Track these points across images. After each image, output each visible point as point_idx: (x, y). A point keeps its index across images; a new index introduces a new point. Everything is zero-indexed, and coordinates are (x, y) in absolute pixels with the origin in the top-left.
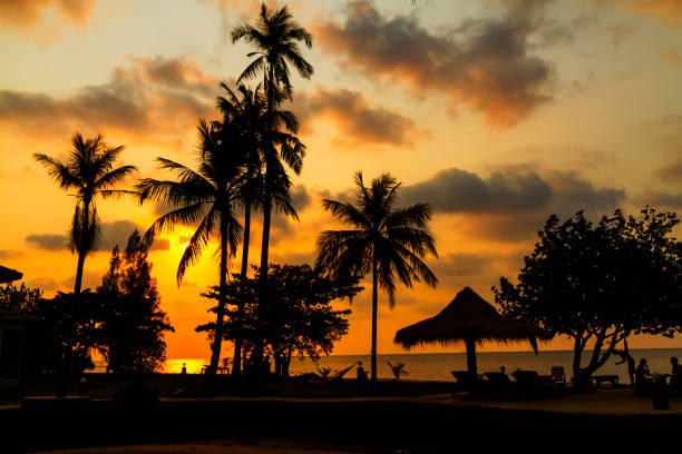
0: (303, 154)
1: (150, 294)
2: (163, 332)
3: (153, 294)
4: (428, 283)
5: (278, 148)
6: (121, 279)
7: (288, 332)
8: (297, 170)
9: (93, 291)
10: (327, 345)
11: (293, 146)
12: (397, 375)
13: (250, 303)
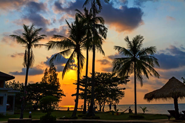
0: (107, 31)
1: (57, 84)
2: (61, 96)
3: (58, 84)
4: (156, 76)
5: (98, 30)
6: (48, 79)
7: (103, 96)
8: (105, 37)
9: (39, 83)
10: (117, 100)
11: (103, 29)
12: (144, 111)
13: (90, 86)
